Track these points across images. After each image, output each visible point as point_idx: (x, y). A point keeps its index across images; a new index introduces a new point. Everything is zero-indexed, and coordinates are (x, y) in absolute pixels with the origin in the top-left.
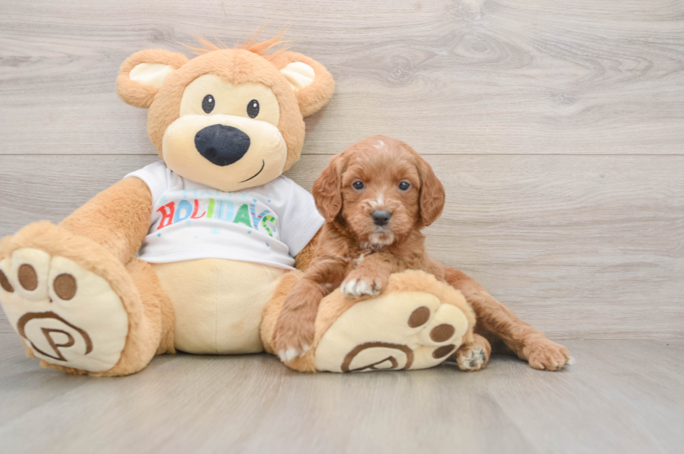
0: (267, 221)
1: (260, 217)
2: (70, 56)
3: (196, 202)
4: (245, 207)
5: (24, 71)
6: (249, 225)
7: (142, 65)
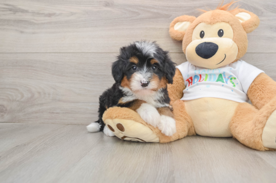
0: (233, 80)
1: (228, 78)
3: (200, 75)
4: (220, 75)
5: (53, 19)
6: (223, 82)
7: (178, 23)
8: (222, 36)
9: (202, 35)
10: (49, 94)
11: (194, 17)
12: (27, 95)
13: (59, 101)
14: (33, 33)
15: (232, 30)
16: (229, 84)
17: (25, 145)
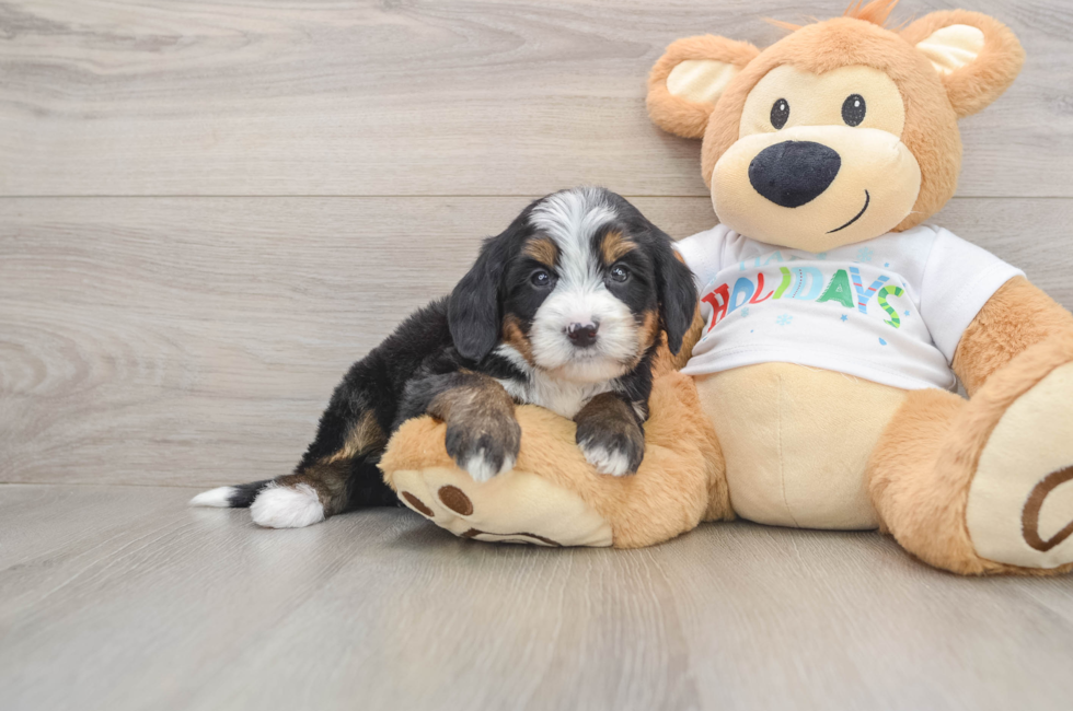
0: (888, 296)
1: (872, 289)
2: (245, 35)
3: (760, 277)
4: (841, 274)
5: (170, 59)
6: (850, 305)
7: (684, 64)
8: (859, 121)
9: (779, 115)
10: (151, 366)
11: (752, 48)
12: (59, 370)
13: (193, 391)
14: (88, 117)
15: (900, 102)
16: (875, 311)
17: (47, 563)
